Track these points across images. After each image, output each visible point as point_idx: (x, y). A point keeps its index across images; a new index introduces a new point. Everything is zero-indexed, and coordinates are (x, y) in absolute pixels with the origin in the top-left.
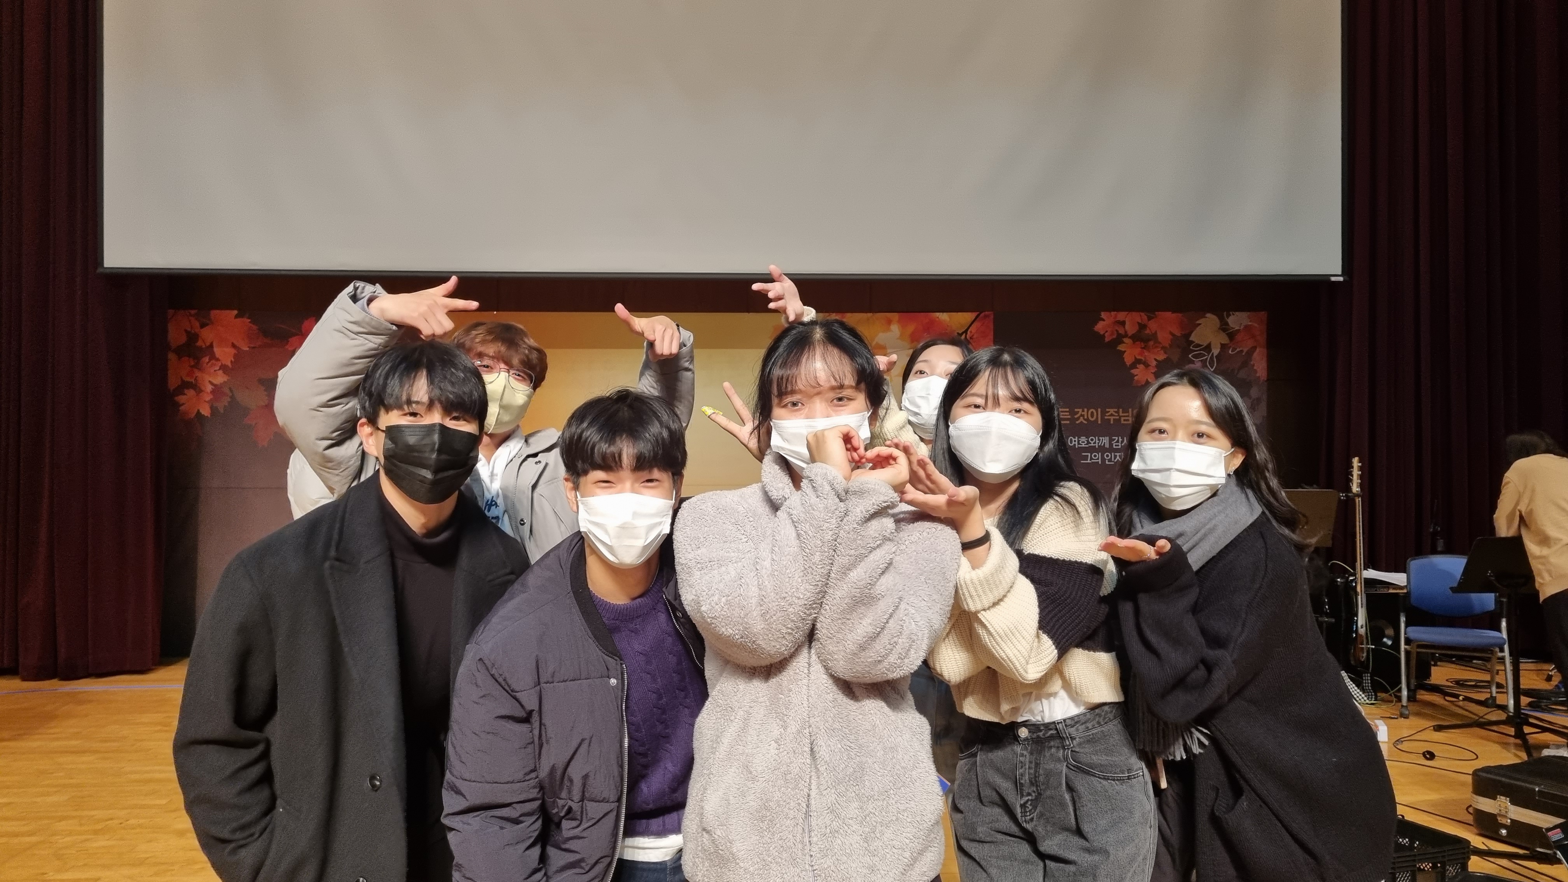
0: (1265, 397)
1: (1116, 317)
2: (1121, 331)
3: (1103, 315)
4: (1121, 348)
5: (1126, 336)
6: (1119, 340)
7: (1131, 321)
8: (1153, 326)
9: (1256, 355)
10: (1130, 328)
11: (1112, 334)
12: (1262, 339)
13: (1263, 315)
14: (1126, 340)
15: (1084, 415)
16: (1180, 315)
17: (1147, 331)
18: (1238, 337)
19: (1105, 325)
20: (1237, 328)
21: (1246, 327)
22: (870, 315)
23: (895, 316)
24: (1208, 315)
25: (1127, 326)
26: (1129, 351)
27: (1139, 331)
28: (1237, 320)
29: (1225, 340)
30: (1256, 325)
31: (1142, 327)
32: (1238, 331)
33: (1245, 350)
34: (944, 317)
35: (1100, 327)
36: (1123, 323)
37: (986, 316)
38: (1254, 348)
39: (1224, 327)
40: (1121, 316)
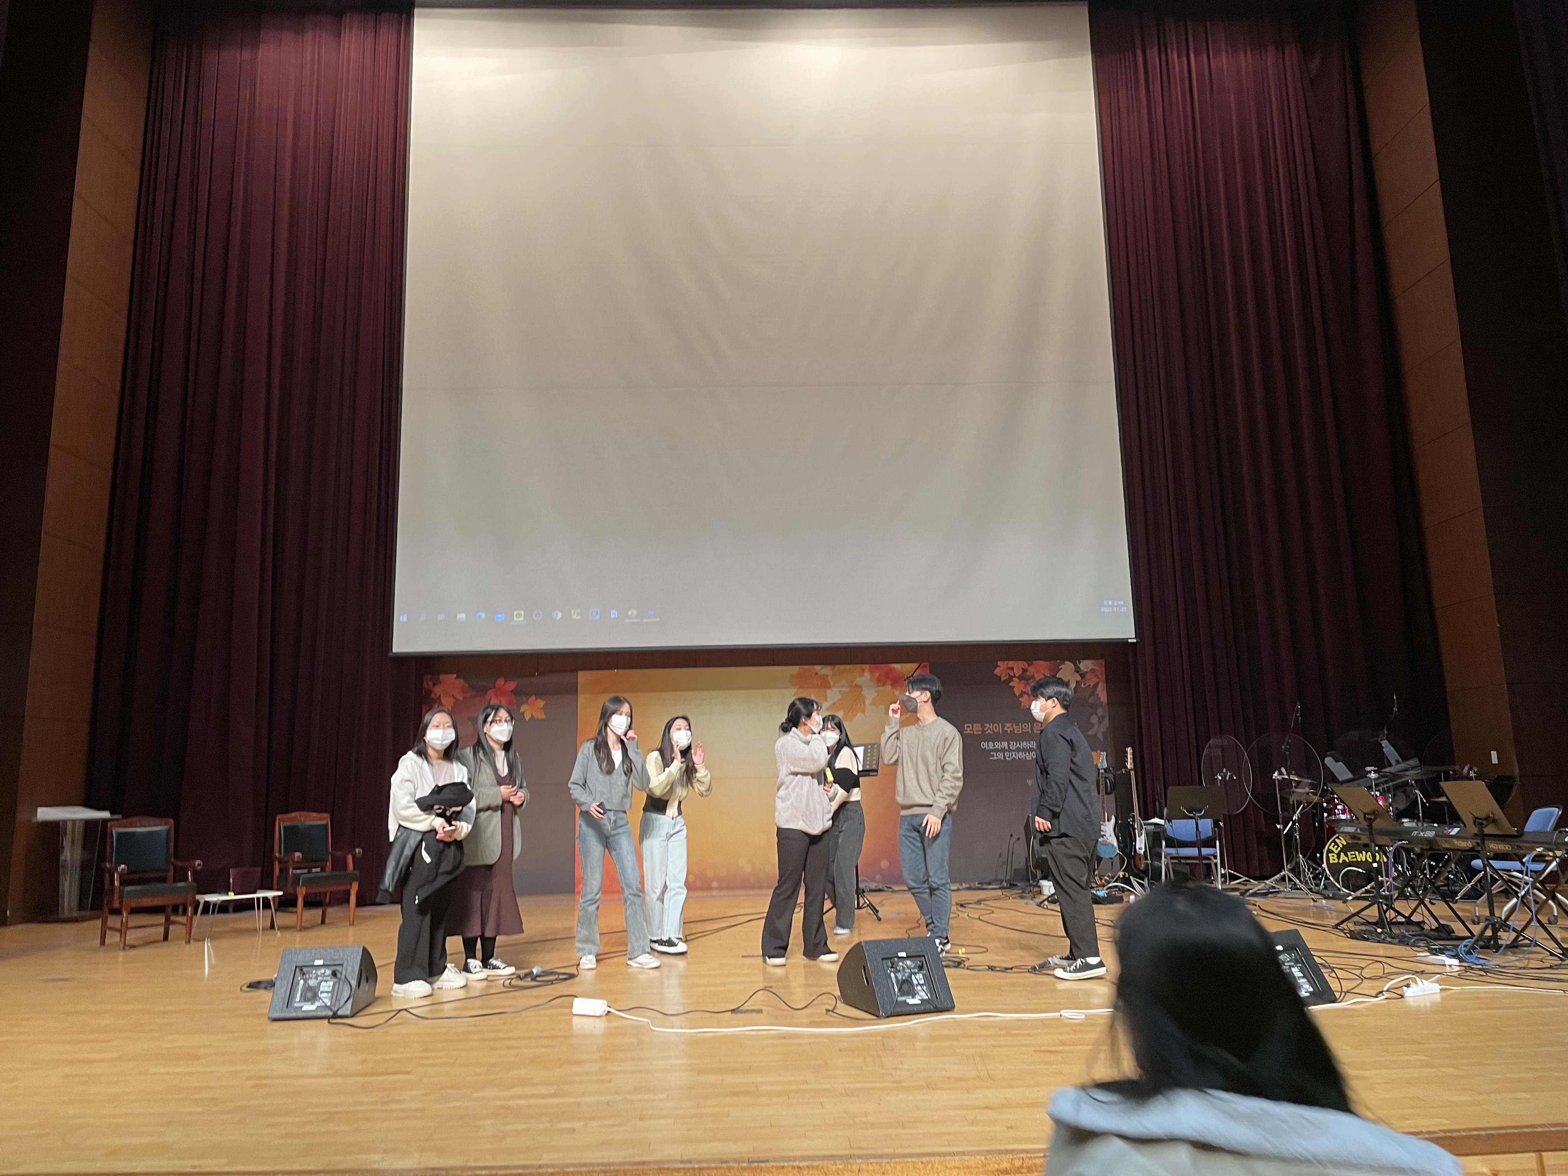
0: (1107, 715)
1: (1007, 664)
2: (1012, 674)
3: (999, 663)
4: (1011, 684)
5: (1015, 676)
6: (1011, 679)
7: (1018, 667)
8: (1031, 670)
9: (1099, 688)
10: (1017, 672)
11: (1006, 675)
12: (1104, 678)
13: (1102, 662)
14: (1014, 679)
15: (990, 728)
16: (1048, 663)
17: (1028, 673)
18: (1087, 676)
19: (1001, 670)
20: (1086, 670)
21: (1092, 670)
22: (850, 666)
23: (867, 666)
24: (1067, 663)
25: (1015, 670)
26: (1017, 686)
27: (1023, 673)
28: (1086, 665)
29: (1079, 678)
30: (1098, 668)
31: (1025, 671)
32: (1086, 672)
33: (1092, 685)
34: (897, 666)
35: (997, 671)
36: (1012, 669)
37: (924, 666)
38: (1098, 683)
39: (1077, 670)
40: (1011, 664)
